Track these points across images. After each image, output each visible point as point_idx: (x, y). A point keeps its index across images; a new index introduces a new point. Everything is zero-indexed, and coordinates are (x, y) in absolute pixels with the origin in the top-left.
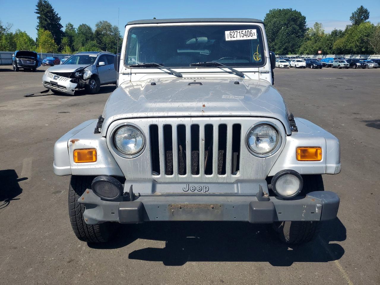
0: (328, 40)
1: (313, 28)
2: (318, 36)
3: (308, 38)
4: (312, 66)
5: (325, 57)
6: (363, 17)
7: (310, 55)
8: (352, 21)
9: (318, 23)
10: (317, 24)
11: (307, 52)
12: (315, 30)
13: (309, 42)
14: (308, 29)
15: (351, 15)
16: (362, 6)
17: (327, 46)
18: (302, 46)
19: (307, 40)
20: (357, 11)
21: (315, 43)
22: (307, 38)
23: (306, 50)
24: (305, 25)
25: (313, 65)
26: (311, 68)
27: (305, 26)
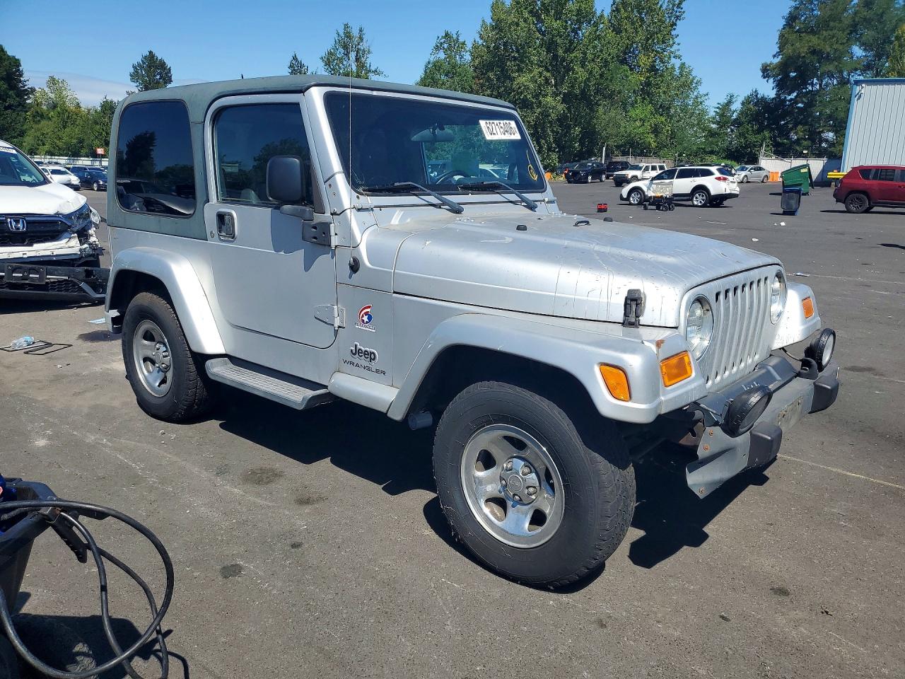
0: (96, 123)
1: (47, 90)
2: (67, 111)
3: (40, 113)
4: (95, 185)
5: (98, 163)
6: (158, 77)
7: (56, 157)
8: (136, 84)
9: (56, 77)
10: (53, 81)
11: (47, 147)
12: (52, 96)
13: (44, 123)
14: (33, 90)
15: (132, 70)
16: (150, 52)
17: (97, 137)
18: (29, 133)
19: (39, 118)
20: (144, 63)
21: (64, 127)
22: (37, 112)
23: (44, 144)
24: (22, 79)
25: (98, 182)
26: (96, 189)
27: (20, 81)
